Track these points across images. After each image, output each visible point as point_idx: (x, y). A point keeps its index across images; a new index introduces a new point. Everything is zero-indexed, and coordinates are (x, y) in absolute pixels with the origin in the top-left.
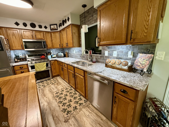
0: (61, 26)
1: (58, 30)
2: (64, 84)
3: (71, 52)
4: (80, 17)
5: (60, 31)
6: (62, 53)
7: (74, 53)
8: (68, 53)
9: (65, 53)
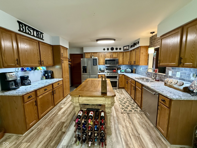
0: (132, 47)
1: (129, 50)
2: (127, 95)
3: (139, 69)
4: (150, 39)
5: (131, 51)
6: (130, 69)
7: (141, 70)
8: (135, 70)
9: (133, 70)
